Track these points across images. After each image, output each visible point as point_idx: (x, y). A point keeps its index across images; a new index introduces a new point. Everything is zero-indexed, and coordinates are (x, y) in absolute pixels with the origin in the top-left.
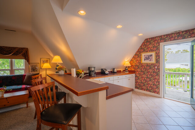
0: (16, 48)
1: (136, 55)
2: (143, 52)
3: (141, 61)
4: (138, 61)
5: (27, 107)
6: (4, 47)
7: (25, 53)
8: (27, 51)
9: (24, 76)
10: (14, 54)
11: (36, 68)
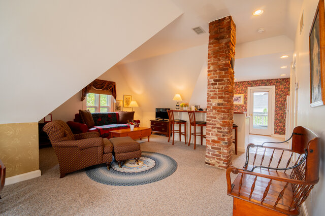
0: (106, 81)
5: (149, 141)
9: (117, 114)
10: (104, 89)
11: (120, 107)
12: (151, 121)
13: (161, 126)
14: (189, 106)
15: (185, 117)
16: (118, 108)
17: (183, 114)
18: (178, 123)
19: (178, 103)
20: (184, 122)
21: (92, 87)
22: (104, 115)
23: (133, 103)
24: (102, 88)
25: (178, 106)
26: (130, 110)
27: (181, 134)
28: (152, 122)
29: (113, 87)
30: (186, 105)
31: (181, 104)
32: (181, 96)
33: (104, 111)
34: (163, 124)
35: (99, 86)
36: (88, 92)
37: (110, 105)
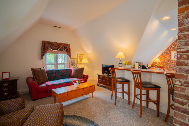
0: (62, 43)
1: (165, 52)
2: (173, 50)
3: (170, 58)
4: (167, 59)
6: (53, 42)
7: (68, 49)
8: (69, 47)
9: (70, 70)
10: (60, 50)
11: (75, 63)
12: (98, 75)
13: (107, 80)
14: (133, 64)
15: (128, 76)
16: (73, 64)
17: (126, 72)
18: (120, 82)
19: (120, 61)
20: (127, 81)
21: (49, 48)
22: (58, 71)
23: (85, 61)
24: (58, 49)
25: (121, 63)
26: (81, 66)
27: (123, 92)
28: (99, 77)
29: (67, 48)
30: (129, 64)
31: (124, 62)
32: (124, 54)
33: (61, 67)
34: (107, 79)
35: (55, 47)
36: (46, 53)
37: (66, 63)
